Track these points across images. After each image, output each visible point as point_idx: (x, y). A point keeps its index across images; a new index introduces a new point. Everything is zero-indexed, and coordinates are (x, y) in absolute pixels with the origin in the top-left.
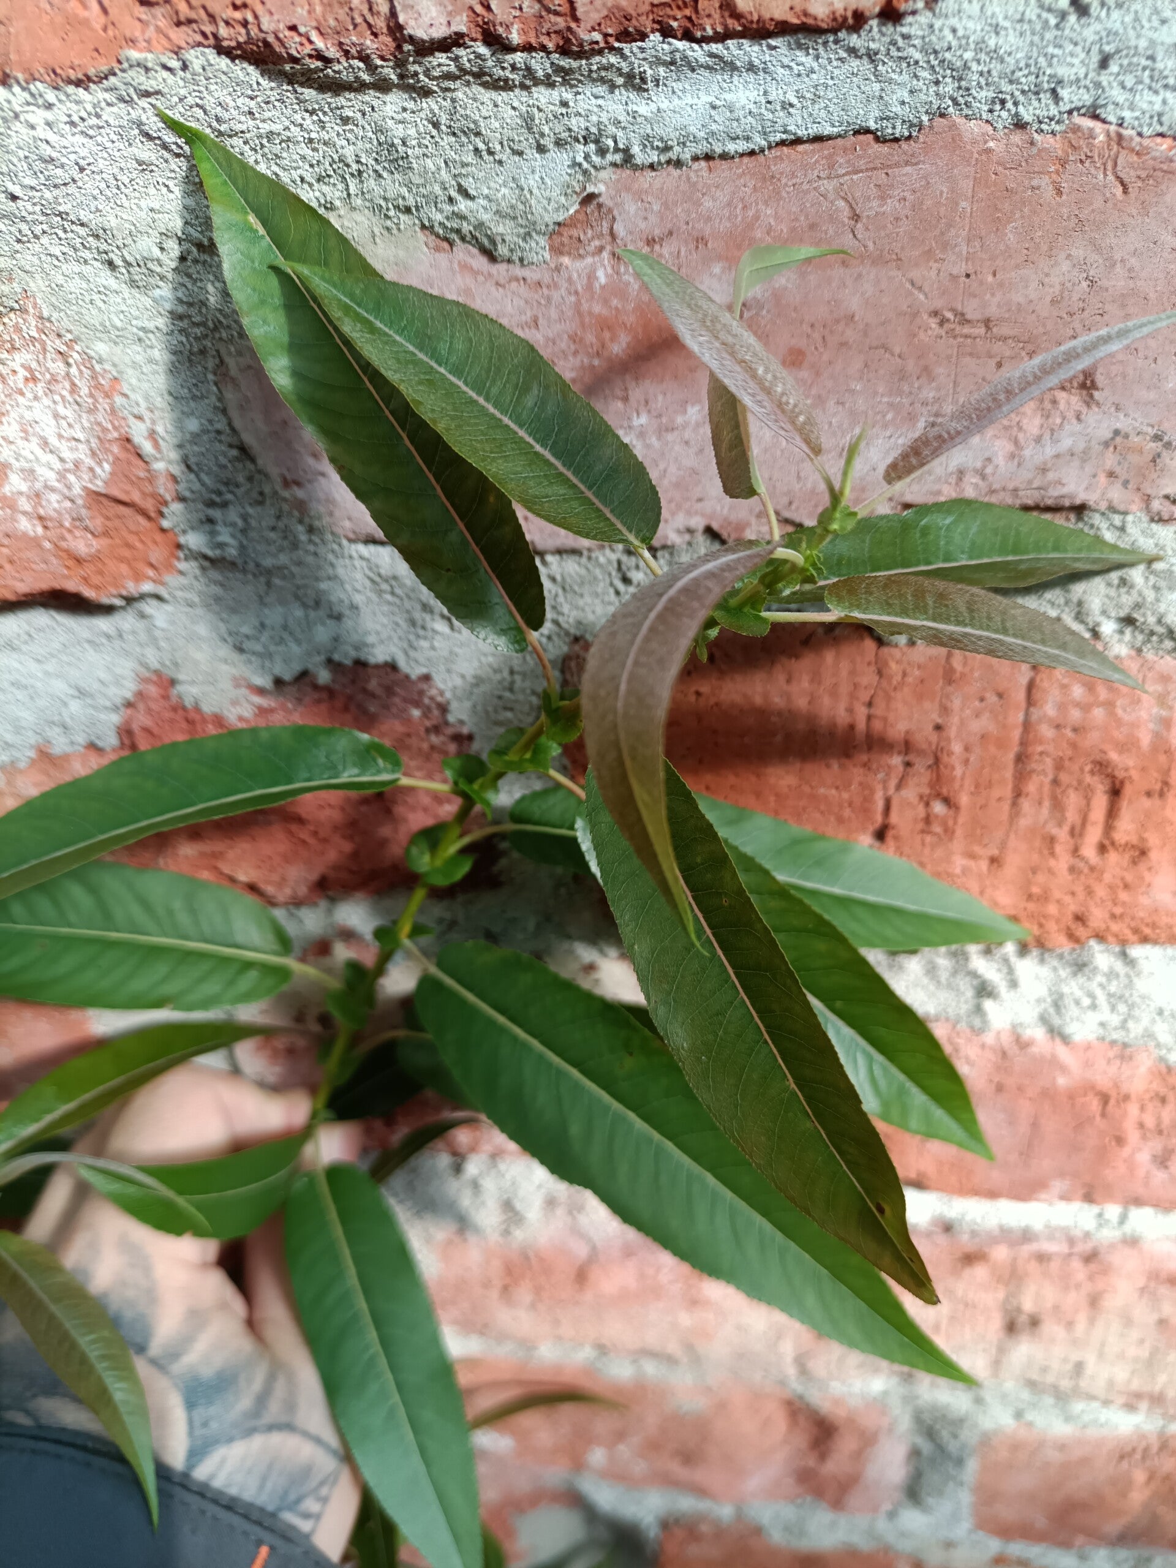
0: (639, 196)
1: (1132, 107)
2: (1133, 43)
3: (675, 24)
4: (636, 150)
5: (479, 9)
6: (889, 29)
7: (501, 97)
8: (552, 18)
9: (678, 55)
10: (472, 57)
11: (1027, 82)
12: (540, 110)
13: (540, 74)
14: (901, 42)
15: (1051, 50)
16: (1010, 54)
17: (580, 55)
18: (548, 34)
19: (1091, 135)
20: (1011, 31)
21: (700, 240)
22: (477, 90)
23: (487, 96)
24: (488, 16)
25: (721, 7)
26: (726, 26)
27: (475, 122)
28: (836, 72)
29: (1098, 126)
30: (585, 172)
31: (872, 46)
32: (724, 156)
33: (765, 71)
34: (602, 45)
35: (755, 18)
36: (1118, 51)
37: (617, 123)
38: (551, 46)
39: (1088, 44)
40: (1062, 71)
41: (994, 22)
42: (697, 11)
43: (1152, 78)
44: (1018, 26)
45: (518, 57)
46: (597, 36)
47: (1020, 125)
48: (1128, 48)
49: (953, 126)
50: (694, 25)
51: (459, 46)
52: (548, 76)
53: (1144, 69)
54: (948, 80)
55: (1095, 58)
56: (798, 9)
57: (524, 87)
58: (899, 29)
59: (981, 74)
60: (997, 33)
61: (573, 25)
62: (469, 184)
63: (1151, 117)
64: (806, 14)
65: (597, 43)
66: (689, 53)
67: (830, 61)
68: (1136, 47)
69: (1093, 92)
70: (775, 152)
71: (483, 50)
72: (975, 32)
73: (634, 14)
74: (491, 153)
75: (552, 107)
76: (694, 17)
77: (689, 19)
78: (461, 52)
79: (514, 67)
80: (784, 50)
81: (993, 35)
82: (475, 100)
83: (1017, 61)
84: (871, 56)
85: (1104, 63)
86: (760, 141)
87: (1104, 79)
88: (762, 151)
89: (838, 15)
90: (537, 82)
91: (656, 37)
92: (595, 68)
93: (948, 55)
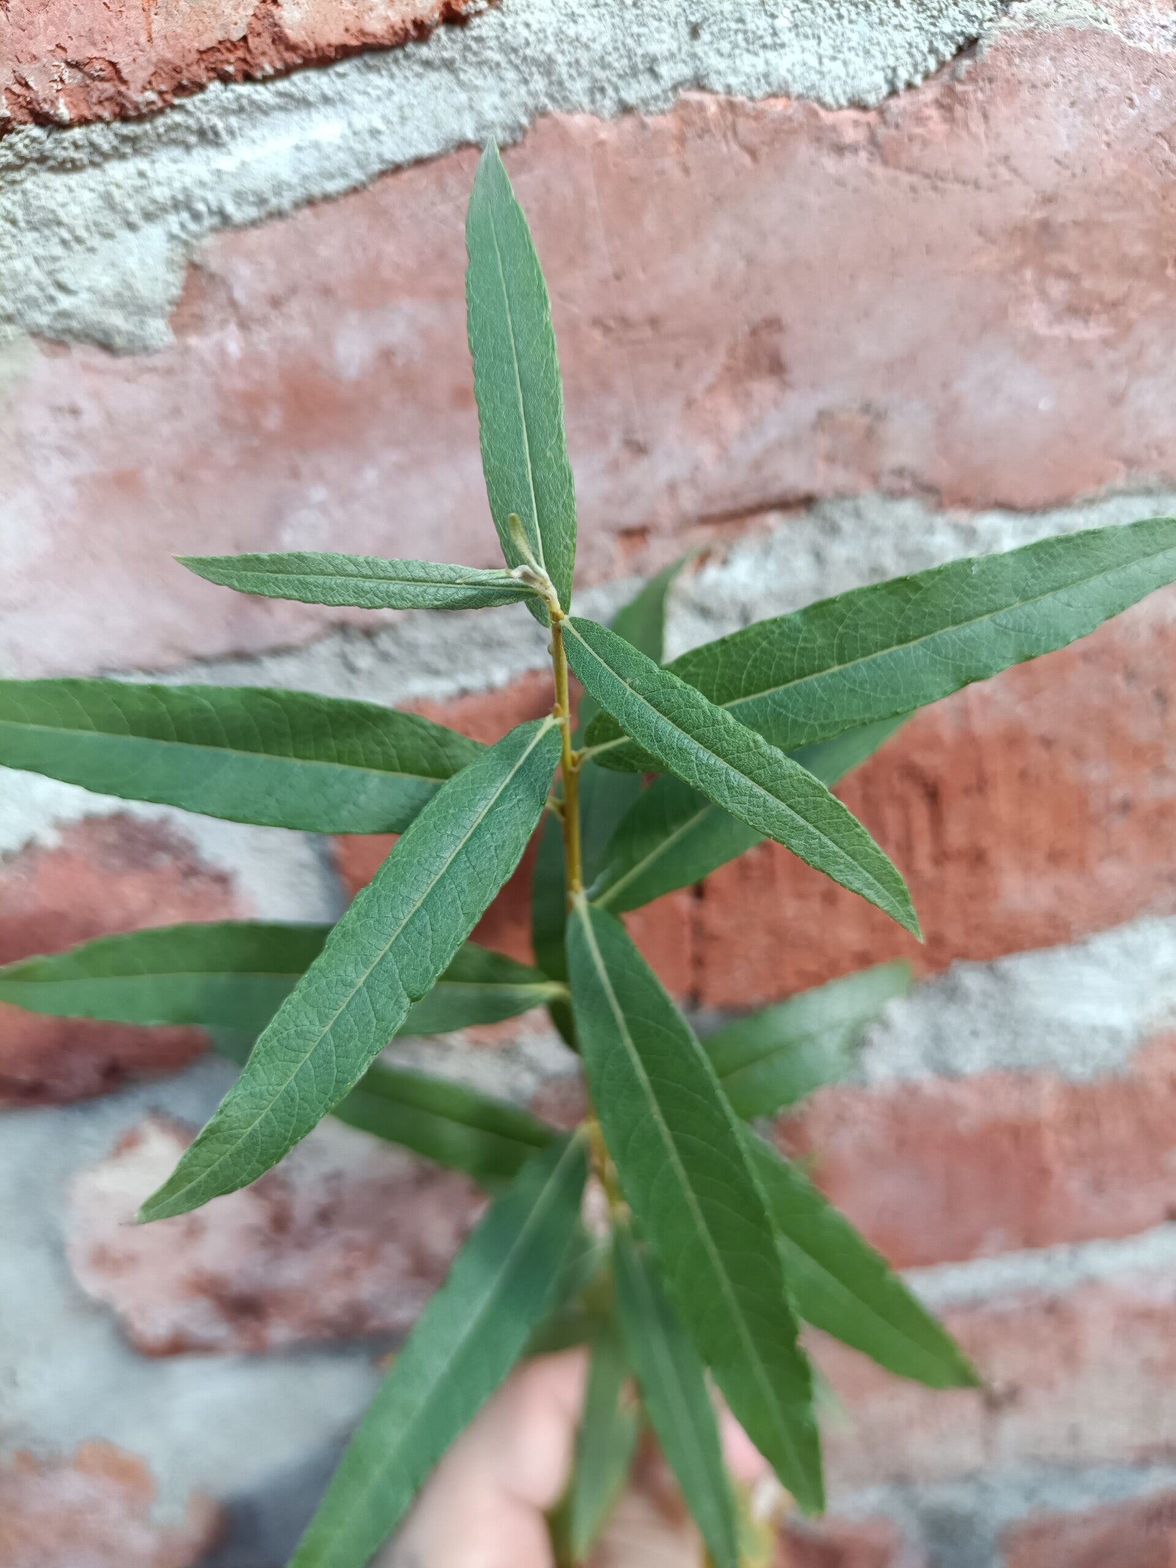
0: (250, 256)
1: (735, 71)
2: (717, 8)
3: (230, 69)
4: (230, 208)
5: (17, 89)
6: (458, 34)
7: (73, 179)
8: (100, 85)
9: (245, 102)
10: (27, 141)
11: (621, 64)
12: (118, 186)
13: (106, 147)
14: (474, 45)
15: (635, 29)
16: (594, 40)
17: (140, 118)
18: (100, 102)
19: (701, 107)
20: (588, 17)
21: (326, 292)
22: (46, 177)
23: (58, 181)
24: (30, 95)
25: (274, 41)
26: (285, 62)
27: (53, 212)
28: (418, 89)
29: (707, 98)
30: (186, 243)
31: (446, 55)
32: (327, 198)
33: (342, 100)
34: (160, 104)
35: (312, 47)
36: (706, 19)
37: (202, 184)
38: (106, 115)
39: (672, 19)
40: (654, 48)
41: (569, 11)
42: (249, 51)
43: (746, 40)
44: (595, 11)
45: (77, 133)
46: (151, 96)
47: (626, 109)
48: (714, 15)
49: (557, 124)
50: (251, 66)
51: (10, 132)
52: (115, 149)
53: (736, 32)
54: (537, 77)
55: (684, 30)
56: (353, 30)
57: (93, 164)
58: (468, 33)
59: (570, 64)
60: (575, 22)
61: (123, 88)
62: (65, 278)
63: (758, 80)
64: (363, 33)
65: (153, 103)
66: (256, 97)
67: (406, 78)
68: (722, 12)
69: (691, 65)
70: (379, 186)
71: (36, 132)
72: (551, 23)
73: (183, 65)
74: (79, 240)
75: (130, 182)
76: (248, 58)
77: (244, 60)
78: (13, 138)
79: (76, 146)
80: (354, 76)
81: (572, 25)
82: (47, 188)
83: (604, 46)
84: (448, 65)
85: (695, 32)
86: (357, 175)
87: (699, 48)
88: (364, 185)
89: (397, 28)
90: (106, 157)
91: (215, 87)
92: (161, 130)
93: (529, 52)
